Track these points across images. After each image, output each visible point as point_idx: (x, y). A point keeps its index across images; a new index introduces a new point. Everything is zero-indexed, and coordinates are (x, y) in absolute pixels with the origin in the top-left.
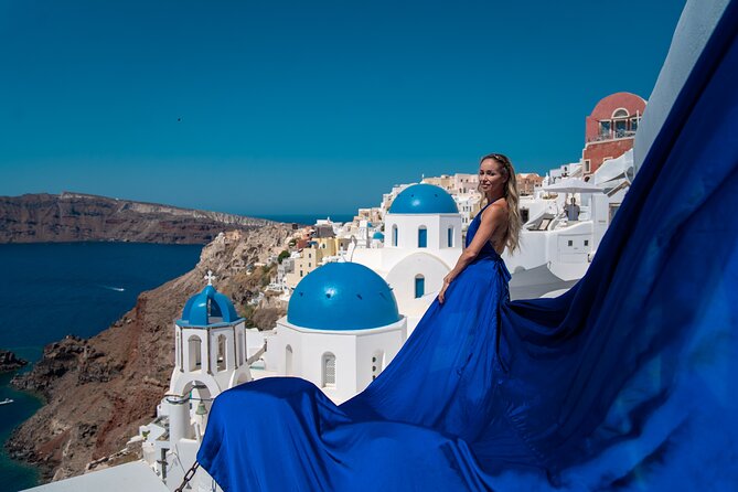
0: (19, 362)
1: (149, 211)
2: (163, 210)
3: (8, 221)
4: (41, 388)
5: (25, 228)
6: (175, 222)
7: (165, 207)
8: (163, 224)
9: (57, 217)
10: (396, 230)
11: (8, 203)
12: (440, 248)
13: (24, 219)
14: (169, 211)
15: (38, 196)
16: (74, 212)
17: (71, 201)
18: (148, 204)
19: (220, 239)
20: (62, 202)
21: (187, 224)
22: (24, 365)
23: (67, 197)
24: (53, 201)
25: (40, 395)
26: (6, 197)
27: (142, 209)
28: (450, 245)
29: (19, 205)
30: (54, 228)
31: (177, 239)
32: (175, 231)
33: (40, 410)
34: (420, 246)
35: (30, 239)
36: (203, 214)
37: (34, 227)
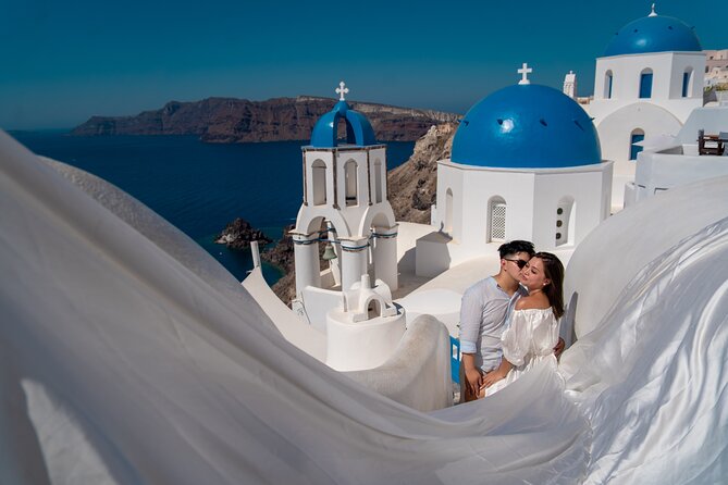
0: (266, 240)
1: (371, 111)
2: (384, 110)
3: (258, 123)
4: (282, 262)
5: (270, 128)
6: (395, 121)
7: (386, 106)
8: (384, 122)
9: (295, 118)
10: (610, 75)
11: (257, 107)
12: (671, 97)
13: (270, 121)
14: (389, 110)
15: (280, 100)
16: (308, 113)
17: (306, 104)
18: (370, 104)
19: (432, 132)
20: (299, 104)
21: (406, 123)
22: (270, 242)
23: (302, 100)
24: (291, 104)
25: (281, 268)
26: (256, 102)
27: (365, 109)
28: (684, 95)
29: (265, 109)
30: (293, 127)
31: (396, 136)
32: (396, 128)
33: (281, 280)
34: (641, 97)
35: (275, 138)
36: (421, 112)
37: (278, 128)
